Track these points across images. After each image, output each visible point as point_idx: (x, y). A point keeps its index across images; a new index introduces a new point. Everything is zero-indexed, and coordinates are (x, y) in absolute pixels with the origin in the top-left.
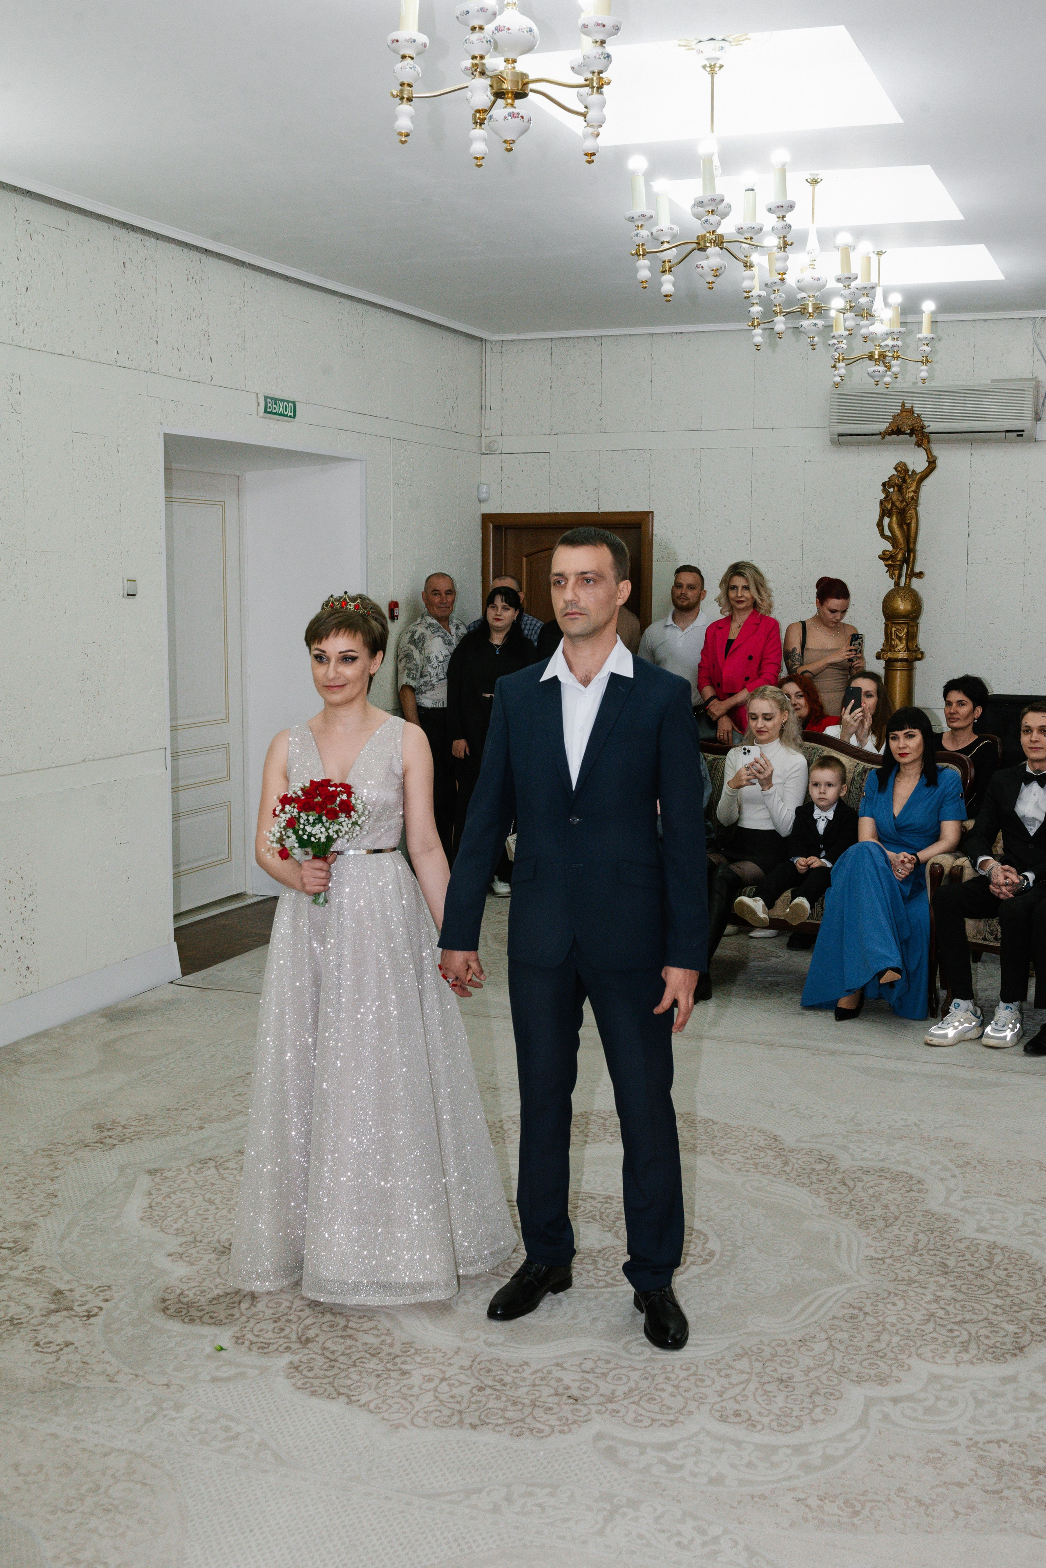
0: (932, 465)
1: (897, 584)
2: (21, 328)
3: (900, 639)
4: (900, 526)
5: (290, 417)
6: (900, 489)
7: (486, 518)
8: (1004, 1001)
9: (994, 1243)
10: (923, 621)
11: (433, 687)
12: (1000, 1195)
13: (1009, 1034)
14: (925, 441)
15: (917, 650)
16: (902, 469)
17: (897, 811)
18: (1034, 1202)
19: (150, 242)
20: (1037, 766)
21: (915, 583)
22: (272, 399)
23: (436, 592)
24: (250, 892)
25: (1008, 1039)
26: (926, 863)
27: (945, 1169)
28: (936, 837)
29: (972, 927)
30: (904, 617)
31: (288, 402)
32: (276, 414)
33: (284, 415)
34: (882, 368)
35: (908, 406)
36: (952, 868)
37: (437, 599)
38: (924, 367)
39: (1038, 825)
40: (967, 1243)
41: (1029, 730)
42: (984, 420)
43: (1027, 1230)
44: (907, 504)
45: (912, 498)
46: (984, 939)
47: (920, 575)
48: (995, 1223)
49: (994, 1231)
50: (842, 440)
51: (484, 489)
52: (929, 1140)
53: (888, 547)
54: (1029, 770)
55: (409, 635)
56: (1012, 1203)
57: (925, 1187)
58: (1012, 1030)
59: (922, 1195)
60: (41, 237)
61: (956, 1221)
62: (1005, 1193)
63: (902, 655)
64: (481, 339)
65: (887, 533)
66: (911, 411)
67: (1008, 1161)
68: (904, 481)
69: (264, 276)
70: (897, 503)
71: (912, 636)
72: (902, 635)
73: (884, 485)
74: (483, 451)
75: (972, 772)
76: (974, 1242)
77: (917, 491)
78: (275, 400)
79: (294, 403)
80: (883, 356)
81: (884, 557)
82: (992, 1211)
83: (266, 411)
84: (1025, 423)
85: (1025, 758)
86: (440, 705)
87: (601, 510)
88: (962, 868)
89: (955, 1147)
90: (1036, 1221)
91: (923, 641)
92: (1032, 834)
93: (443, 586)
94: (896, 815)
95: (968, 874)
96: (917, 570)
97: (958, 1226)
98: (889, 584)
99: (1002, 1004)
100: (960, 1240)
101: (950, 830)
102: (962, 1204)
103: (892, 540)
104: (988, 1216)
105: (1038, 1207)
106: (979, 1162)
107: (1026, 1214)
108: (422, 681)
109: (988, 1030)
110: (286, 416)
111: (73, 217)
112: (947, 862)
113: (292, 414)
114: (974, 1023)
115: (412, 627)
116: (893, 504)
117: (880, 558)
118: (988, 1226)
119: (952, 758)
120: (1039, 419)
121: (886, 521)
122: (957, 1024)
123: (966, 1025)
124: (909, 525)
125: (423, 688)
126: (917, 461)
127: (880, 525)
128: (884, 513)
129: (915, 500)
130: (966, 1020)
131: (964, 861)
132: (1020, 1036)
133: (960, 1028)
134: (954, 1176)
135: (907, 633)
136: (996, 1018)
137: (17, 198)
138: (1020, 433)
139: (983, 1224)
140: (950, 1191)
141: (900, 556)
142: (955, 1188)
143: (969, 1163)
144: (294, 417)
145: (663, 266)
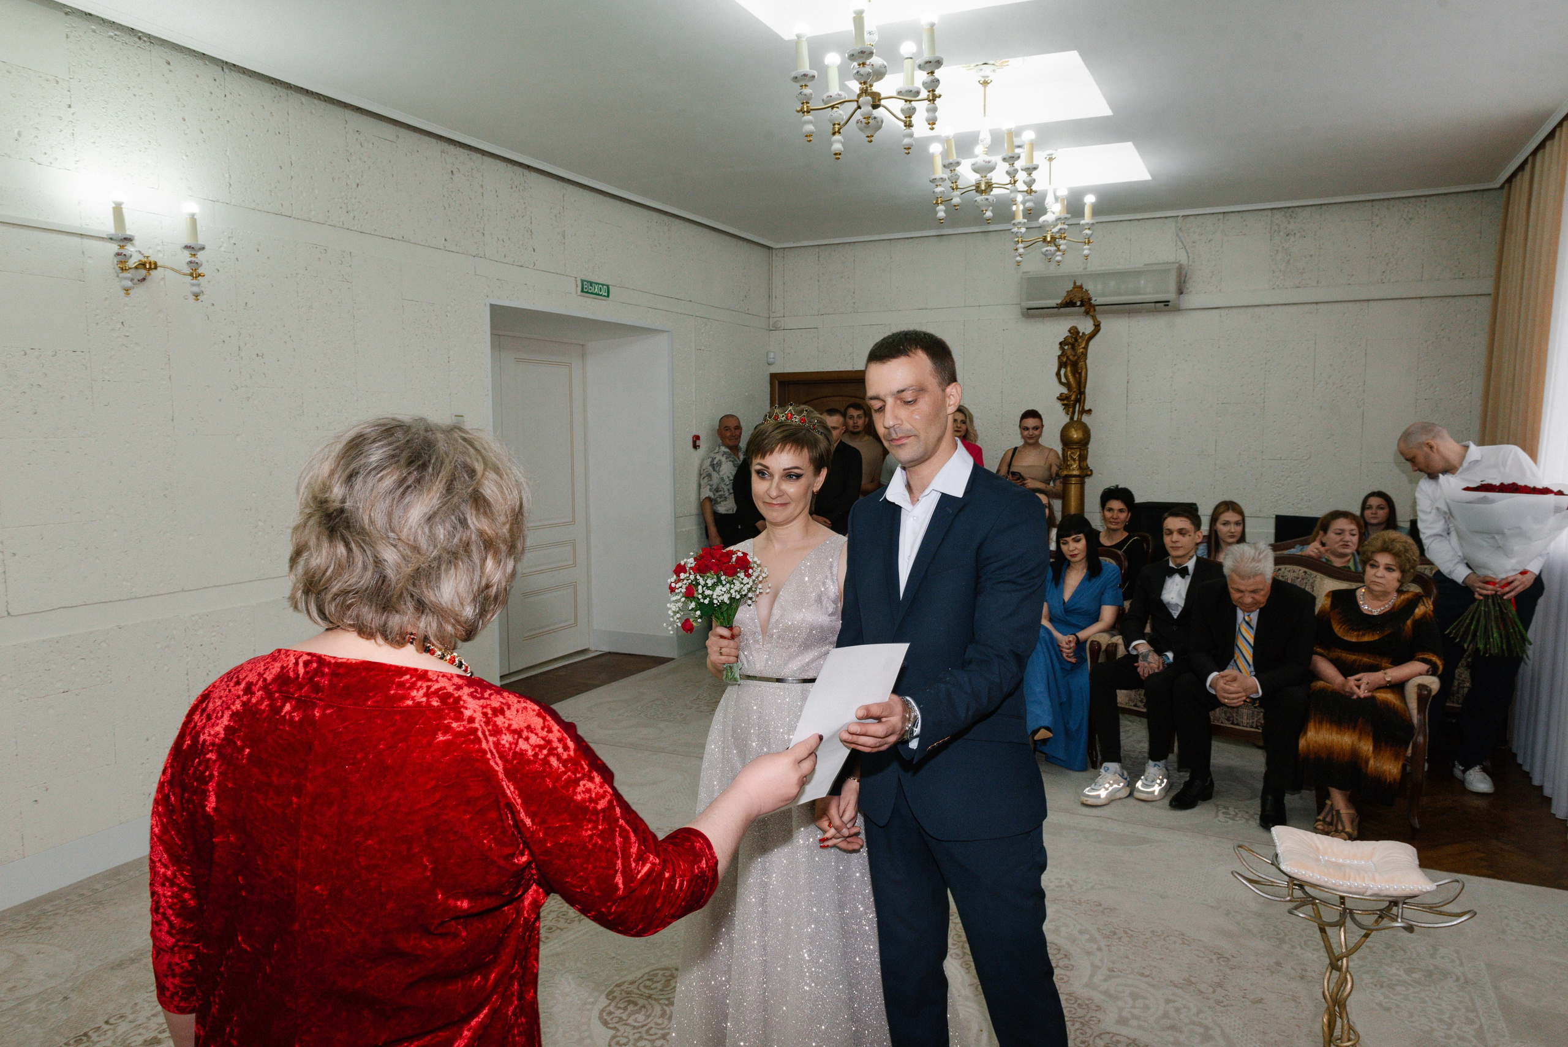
0: (1097, 328)
1: (1072, 418)
2: (352, 215)
3: (1074, 460)
4: (1074, 374)
5: (604, 296)
6: (1073, 347)
7: (773, 376)
8: (1153, 760)
9: (1134, 1040)
10: (1092, 447)
11: (726, 499)
12: (1142, 974)
13: (1156, 789)
14: (1092, 309)
15: (1087, 468)
16: (1074, 332)
17: (1067, 596)
18: (1175, 986)
19: (476, 157)
20: (1179, 561)
21: (1085, 419)
22: (588, 282)
23: (727, 428)
24: (593, 648)
25: (1156, 793)
26: (1086, 641)
27: (1092, 939)
28: (1096, 618)
29: (1123, 697)
30: (1077, 443)
31: (603, 285)
32: (592, 293)
33: (599, 295)
34: (1053, 248)
35: (1078, 284)
36: (1108, 645)
37: (728, 434)
38: (1086, 247)
39: (1180, 609)
40: (1107, 1038)
41: (1171, 532)
42: (1139, 294)
43: (1168, 1022)
44: (1079, 358)
45: (1082, 353)
46: (1135, 705)
47: (1089, 411)
48: (1136, 1012)
49: (1133, 1022)
50: (1032, 313)
51: (772, 355)
52: (1080, 904)
53: (1065, 390)
54: (1171, 564)
55: (710, 460)
56: (1153, 986)
57: (1071, 962)
58: (1160, 785)
59: (1068, 973)
60: (371, 145)
61: (1099, 1008)
62: (1147, 973)
63: (1076, 473)
64: (769, 248)
65: (1063, 380)
66: (1081, 287)
67: (1153, 932)
68: (1076, 340)
69: (581, 190)
70: (1071, 357)
71: (1083, 458)
72: (1076, 457)
73: (1061, 344)
74: (771, 328)
75: (1126, 564)
76: (1114, 1039)
77: (1086, 348)
78: (591, 283)
79: (608, 286)
80: (1053, 238)
81: (1061, 398)
82: (1134, 996)
83: (582, 291)
84: (1171, 295)
85: (1168, 555)
86: (731, 512)
87: (855, 369)
88: (1116, 646)
89: (1103, 913)
90: (1177, 1010)
91: (1091, 462)
92: (1175, 617)
93: (732, 424)
94: (1066, 600)
95: (1121, 651)
96: (1086, 408)
97: (1099, 1015)
98: (1066, 419)
99: (1150, 761)
100: (1099, 1036)
101: (1108, 613)
102: (1104, 986)
103: (1067, 385)
104: (1130, 1002)
105: (1180, 992)
106: (1126, 933)
107: (1168, 1001)
108: (717, 494)
109: (1139, 784)
110: (601, 295)
111: (403, 132)
112: (1104, 640)
113: (606, 294)
114: (1122, 784)
115: (712, 455)
116: (1068, 358)
117: (1058, 398)
118: (1129, 1016)
119: (1109, 552)
120: (1181, 293)
121: (1063, 371)
122: (1107, 785)
123: (1115, 786)
124: (1080, 374)
125: (719, 500)
126: (1085, 326)
127: (1058, 374)
128: (1062, 365)
129: (1084, 355)
130: (1116, 782)
131: (1118, 639)
132: (1167, 790)
133: (1110, 789)
134: (1099, 949)
135: (1080, 455)
136: (1146, 774)
137: (348, 114)
138: (1166, 303)
139: (1125, 1014)
140: (1095, 968)
141: (1073, 398)
142: (1099, 964)
143: (1115, 933)
144: (608, 296)
145: (834, 128)
